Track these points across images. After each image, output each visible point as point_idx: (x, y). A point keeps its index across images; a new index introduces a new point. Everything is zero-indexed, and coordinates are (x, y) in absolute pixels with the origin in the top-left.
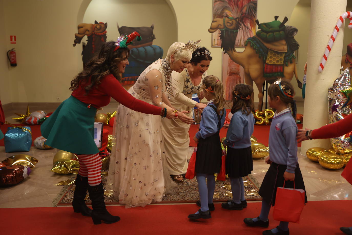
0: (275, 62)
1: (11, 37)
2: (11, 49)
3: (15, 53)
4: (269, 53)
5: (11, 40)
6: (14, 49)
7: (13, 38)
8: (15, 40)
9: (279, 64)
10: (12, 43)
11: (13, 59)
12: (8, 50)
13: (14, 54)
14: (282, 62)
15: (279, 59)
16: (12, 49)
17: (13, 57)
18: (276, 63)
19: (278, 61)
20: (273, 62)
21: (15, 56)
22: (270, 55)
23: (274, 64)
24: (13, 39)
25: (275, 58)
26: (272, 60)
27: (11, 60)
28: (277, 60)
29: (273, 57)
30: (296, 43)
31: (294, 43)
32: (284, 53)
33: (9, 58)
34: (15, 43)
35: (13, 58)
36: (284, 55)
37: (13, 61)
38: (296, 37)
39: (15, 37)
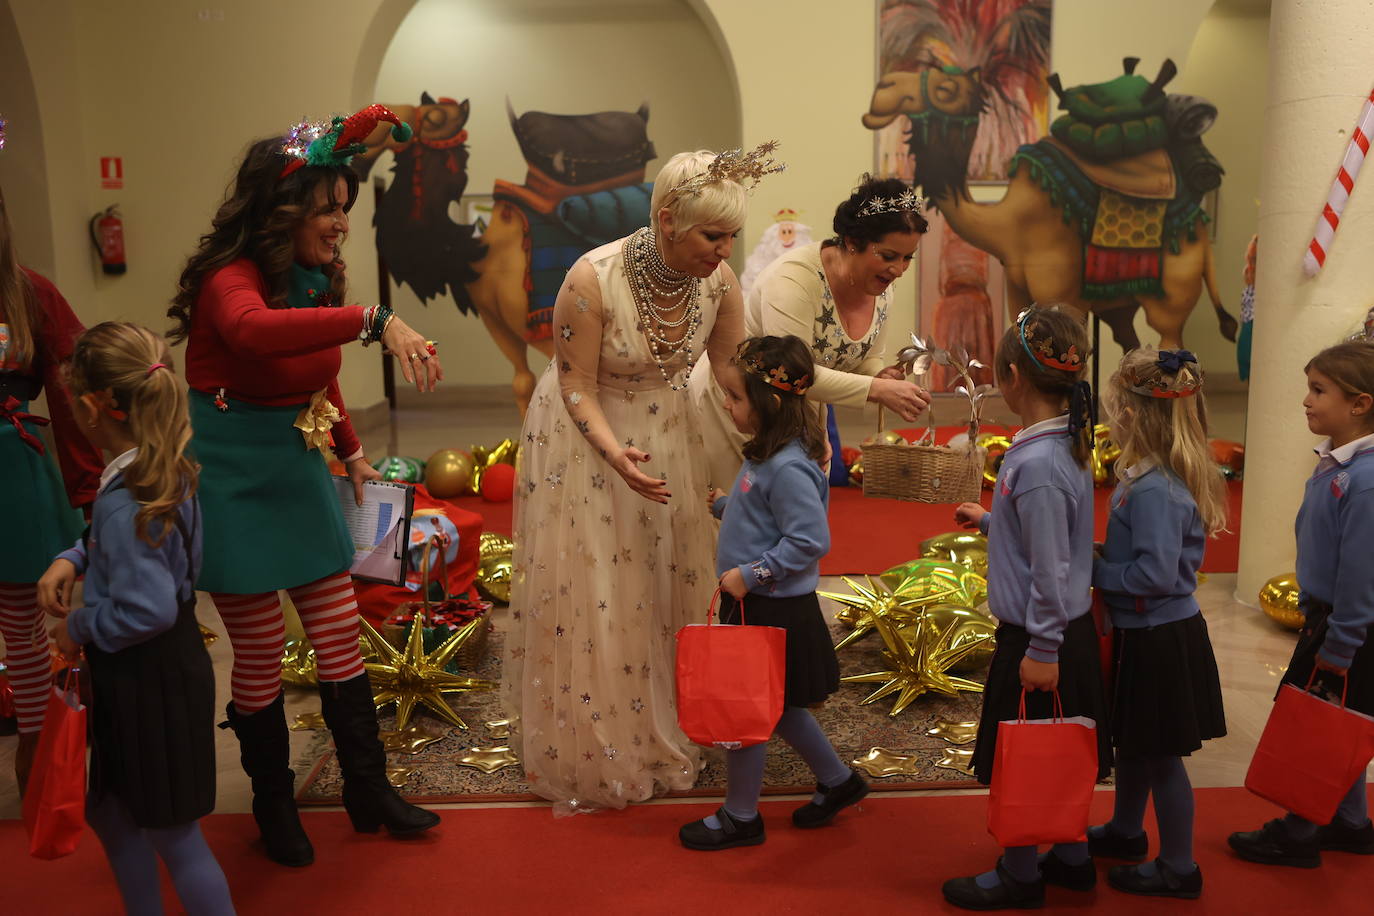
1: (105, 162)
2: (102, 209)
3: (118, 222)
5: (105, 173)
6: (115, 209)
7: (112, 167)
8: (119, 174)
10: (107, 185)
11: (112, 248)
12: (93, 213)
13: (116, 228)
16: (109, 210)
17: (113, 237)
21: (119, 235)
24: (111, 170)
25: (1129, 221)
27: (104, 250)
33: (95, 243)
34: (117, 185)
35: (112, 242)
37: (110, 254)
38: (1212, 138)
39: (118, 162)
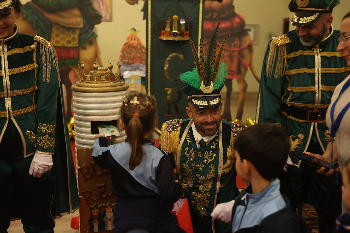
0: (65, 42)
4: (54, 29)
9: (71, 45)
14: (75, 43)
15: (71, 38)
18: (67, 45)
19: (69, 42)
20: (61, 42)
22: (56, 32)
23: (63, 45)
25: (65, 36)
26: (59, 39)
28: (67, 39)
29: (62, 36)
30: (97, 13)
31: (93, 12)
32: (78, 28)
36: (78, 32)
